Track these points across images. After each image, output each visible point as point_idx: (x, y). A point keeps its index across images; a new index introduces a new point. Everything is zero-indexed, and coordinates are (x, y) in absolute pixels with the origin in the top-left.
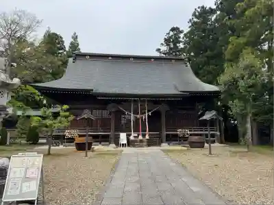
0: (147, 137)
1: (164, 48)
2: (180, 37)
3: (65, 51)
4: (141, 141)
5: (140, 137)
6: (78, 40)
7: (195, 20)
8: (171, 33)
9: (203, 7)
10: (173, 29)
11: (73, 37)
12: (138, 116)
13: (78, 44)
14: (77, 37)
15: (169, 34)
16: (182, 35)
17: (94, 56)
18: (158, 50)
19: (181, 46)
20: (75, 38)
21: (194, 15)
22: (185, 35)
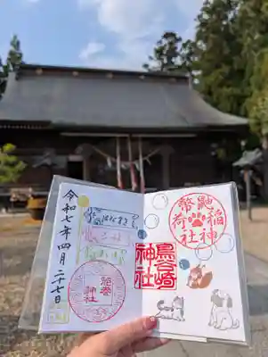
2: (177, 48)
7: (206, 16)
8: (165, 42)
10: (167, 36)
11: (12, 44)
12: (129, 164)
13: (21, 55)
14: (18, 43)
15: (160, 42)
17: (50, 71)
18: (146, 66)
19: (178, 61)
20: (16, 44)
22: (184, 45)
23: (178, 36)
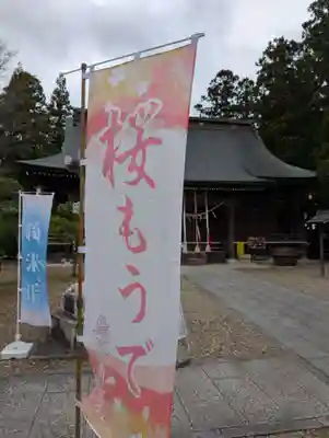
0: (208, 249)
1: (208, 105)
2: (232, 87)
3: (44, 103)
4: (199, 255)
5: (197, 250)
6: (67, 85)
7: (269, 61)
8: (219, 81)
9: (282, 40)
10: (222, 74)
11: (58, 82)
13: (67, 93)
14: (64, 82)
15: (215, 80)
16: (236, 84)
18: (198, 107)
19: (233, 101)
21: (267, 52)
22: (240, 84)
23: (234, 75)
